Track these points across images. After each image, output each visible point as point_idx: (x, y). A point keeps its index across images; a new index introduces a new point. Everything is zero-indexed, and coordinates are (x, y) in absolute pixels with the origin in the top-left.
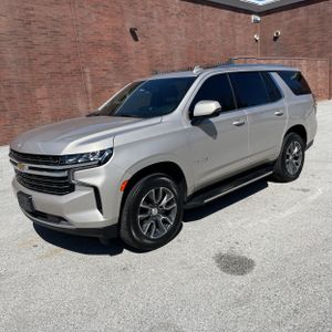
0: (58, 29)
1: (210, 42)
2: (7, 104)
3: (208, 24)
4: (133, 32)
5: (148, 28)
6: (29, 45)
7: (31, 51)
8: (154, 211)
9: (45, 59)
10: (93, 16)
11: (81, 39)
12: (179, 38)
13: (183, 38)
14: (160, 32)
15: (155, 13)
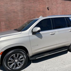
0: (30, 9)
1: (69, 10)
2: (18, 25)
3: (68, 5)
4: (48, 8)
5: (52, 7)
6: (24, 12)
7: (24, 13)
8: (16, 61)
9: (27, 15)
10: (39, 5)
11: (35, 10)
12: (60, 9)
13: (61, 9)
14: (55, 8)
15: (54, 3)
